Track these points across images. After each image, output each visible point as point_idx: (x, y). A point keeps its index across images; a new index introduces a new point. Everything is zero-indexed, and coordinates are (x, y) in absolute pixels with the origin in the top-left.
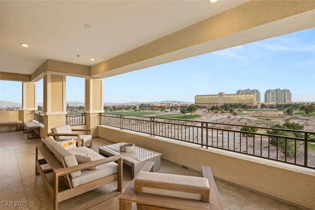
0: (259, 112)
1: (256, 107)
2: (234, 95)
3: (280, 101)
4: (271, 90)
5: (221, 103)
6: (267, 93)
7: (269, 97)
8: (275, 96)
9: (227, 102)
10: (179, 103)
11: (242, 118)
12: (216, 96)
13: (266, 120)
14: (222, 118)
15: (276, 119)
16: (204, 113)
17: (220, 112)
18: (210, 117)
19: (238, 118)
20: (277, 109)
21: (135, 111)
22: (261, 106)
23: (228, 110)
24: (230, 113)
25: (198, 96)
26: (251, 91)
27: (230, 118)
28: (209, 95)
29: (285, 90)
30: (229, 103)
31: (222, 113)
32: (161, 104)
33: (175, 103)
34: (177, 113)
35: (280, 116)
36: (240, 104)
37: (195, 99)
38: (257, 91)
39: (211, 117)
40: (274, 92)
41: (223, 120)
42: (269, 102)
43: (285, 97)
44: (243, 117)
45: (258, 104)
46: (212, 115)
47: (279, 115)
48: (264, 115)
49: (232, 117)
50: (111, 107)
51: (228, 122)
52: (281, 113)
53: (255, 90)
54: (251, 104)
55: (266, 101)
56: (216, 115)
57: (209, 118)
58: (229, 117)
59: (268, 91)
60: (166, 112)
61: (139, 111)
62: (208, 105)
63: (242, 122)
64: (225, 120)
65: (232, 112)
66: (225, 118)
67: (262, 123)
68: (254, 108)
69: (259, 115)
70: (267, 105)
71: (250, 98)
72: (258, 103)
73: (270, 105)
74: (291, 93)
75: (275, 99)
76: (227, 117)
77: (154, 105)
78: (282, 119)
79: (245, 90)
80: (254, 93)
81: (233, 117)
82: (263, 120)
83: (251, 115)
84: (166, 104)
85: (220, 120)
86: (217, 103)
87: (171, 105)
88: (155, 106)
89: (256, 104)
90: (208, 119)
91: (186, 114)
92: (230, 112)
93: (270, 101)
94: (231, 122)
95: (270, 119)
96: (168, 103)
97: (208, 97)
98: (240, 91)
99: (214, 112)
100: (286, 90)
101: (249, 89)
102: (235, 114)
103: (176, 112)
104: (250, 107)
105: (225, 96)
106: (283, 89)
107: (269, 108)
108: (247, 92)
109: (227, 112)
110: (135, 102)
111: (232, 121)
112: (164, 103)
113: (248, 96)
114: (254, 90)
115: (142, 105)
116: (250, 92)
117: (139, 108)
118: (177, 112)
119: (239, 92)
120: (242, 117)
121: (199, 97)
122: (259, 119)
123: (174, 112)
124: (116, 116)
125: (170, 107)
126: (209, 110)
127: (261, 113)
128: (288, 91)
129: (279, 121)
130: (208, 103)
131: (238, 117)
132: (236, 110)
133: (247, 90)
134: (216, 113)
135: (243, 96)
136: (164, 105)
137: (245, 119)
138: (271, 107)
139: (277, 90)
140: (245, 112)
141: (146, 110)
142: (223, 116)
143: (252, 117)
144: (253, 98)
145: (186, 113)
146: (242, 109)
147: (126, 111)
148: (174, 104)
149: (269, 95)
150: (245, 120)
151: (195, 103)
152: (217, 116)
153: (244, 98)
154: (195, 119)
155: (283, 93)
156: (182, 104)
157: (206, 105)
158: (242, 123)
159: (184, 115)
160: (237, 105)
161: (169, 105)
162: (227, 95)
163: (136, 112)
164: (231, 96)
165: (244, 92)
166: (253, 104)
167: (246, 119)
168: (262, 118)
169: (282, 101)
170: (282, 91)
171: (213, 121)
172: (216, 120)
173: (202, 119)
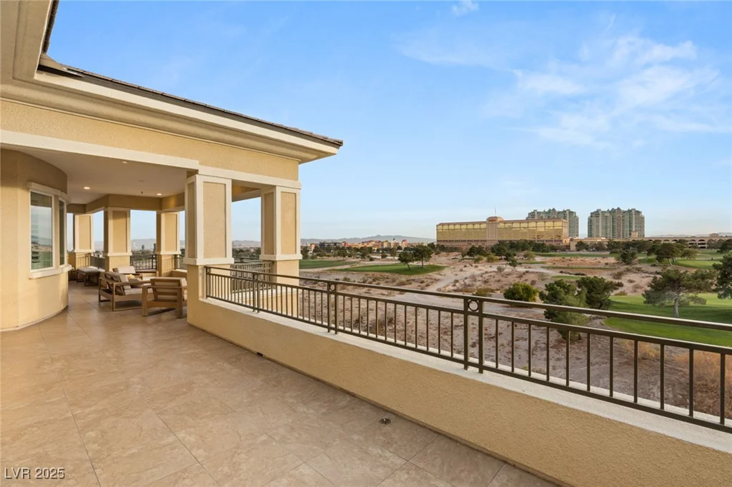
1: (568, 247)
2: (520, 222)
3: (621, 234)
5: (492, 239)
6: (593, 218)
7: (598, 227)
8: (610, 224)
9: (506, 237)
10: (404, 241)
11: (527, 272)
12: (483, 226)
13: (576, 274)
14: (486, 272)
16: (451, 262)
17: (485, 259)
18: (462, 271)
19: (519, 272)
20: (608, 252)
21: (303, 258)
22: (577, 246)
23: (503, 255)
24: (505, 262)
25: (443, 225)
27: (502, 272)
29: (630, 211)
30: (509, 239)
31: (490, 260)
32: (363, 243)
33: (396, 241)
35: (607, 267)
36: (531, 242)
37: (437, 232)
38: (571, 213)
39: (464, 269)
40: (608, 215)
41: (487, 275)
43: (630, 226)
44: (530, 270)
45: (571, 243)
46: (465, 266)
47: (607, 264)
48: (576, 264)
49: (506, 270)
50: (252, 250)
51: (497, 279)
52: (613, 259)
53: (567, 212)
54: (557, 243)
55: (590, 235)
56: (474, 265)
57: (460, 273)
58: (500, 270)
59: (595, 214)
60: (371, 260)
61: (313, 258)
62: (466, 244)
64: (491, 276)
65: (510, 260)
66: (491, 272)
68: (563, 250)
69: (566, 266)
70: (589, 244)
71: (555, 228)
72: (571, 240)
73: (595, 244)
74: (643, 218)
75: (609, 230)
76: (497, 270)
77: (349, 245)
78: (610, 272)
79: (547, 210)
80: (565, 217)
81: (508, 269)
82: (570, 274)
83: (549, 265)
84: (376, 242)
85: (482, 276)
86: (485, 241)
87: (385, 246)
88: (350, 248)
89: (566, 241)
90: (456, 275)
91: (411, 263)
92: (505, 259)
93: (599, 235)
94: (503, 279)
95: (584, 273)
96: (379, 242)
97: (464, 227)
98: (536, 213)
99: (473, 259)
100: (633, 212)
102: (514, 264)
103: (391, 260)
104: (554, 249)
105: (501, 225)
107: (592, 251)
108: (550, 215)
112: (370, 241)
113: (549, 223)
114: (564, 212)
115: (322, 245)
116: (555, 216)
117: (314, 251)
119: (532, 216)
120: (528, 270)
121: (446, 227)
122: (561, 272)
125: (383, 250)
126: (463, 256)
127: (571, 260)
128: (638, 213)
130: (465, 241)
131: (520, 269)
134: (476, 261)
135: (540, 224)
136: (370, 245)
137: (533, 272)
138: (598, 248)
139: (613, 212)
140: (538, 259)
141: (329, 256)
142: (491, 267)
143: (548, 268)
144: (561, 228)
146: (533, 253)
148: (392, 242)
149: (598, 222)
151: (438, 241)
152: (477, 267)
153: (543, 229)
154: (430, 274)
155: (627, 218)
156: (411, 243)
157: (461, 243)
159: (406, 266)
161: (382, 245)
162: (505, 222)
163: (307, 260)
164: (514, 225)
165: (543, 216)
166: (561, 241)
167: (536, 273)
168: (571, 271)
169: (625, 235)
171: (466, 278)
172: (473, 278)
173: (445, 275)
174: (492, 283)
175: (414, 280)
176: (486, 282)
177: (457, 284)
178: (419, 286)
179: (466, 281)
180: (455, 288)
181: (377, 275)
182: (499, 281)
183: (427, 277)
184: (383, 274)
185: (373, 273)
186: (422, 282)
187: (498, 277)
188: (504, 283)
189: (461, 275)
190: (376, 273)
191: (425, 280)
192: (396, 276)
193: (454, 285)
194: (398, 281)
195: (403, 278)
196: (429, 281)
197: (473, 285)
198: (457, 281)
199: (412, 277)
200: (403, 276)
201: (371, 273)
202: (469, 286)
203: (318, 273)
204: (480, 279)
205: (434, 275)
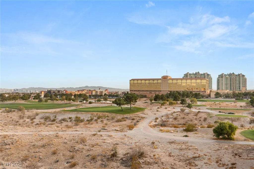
0: (217, 103)
1: (209, 95)
2: (181, 79)
3: (235, 88)
4: (225, 75)
5: (165, 90)
6: (219, 78)
7: (222, 83)
8: (229, 82)
9: (174, 89)
10: (106, 90)
11: (199, 112)
12: (159, 81)
13: (229, 113)
14: (174, 112)
15: (240, 113)
16: (145, 104)
17: (168, 103)
18: (157, 111)
19: (194, 112)
20: (235, 99)
21: (39, 102)
22: (215, 95)
23: (179, 101)
24: (182, 105)
25: (134, 80)
26: (201, 75)
27: (184, 112)
28: (149, 80)
29: (239, 75)
30: (176, 90)
31: (171, 104)
32: (78, 91)
33: (101, 90)
34: (107, 105)
35: (243, 108)
36: (191, 92)
37: (130, 85)
38: (208, 75)
39: (159, 110)
40: (228, 76)
41: (175, 114)
42: (222, 89)
43: (239, 84)
44: (201, 111)
45: (211, 93)
46: (158, 108)
47: (241, 106)
48: (224, 106)
49: (186, 111)
51: (183, 117)
52: (243, 104)
53: (206, 74)
54: (203, 93)
55: (218, 88)
56: (163, 107)
57: (157, 113)
58: (182, 111)
59: (221, 76)
60: (90, 103)
62: (148, 93)
63: (200, 117)
64: (178, 114)
65: (185, 104)
66: (177, 112)
67: (226, 119)
68: (207, 97)
69: (219, 108)
70: (222, 94)
71: (202, 84)
72: (211, 91)
73: (225, 94)
74: (246, 79)
75: (229, 86)
76: (180, 111)
77: (69, 92)
78: (247, 112)
79: (194, 73)
80: (205, 77)
81: (187, 110)
82: (226, 113)
83: (208, 107)
84: (87, 91)
85: (172, 115)
86: (161, 91)
87: (94, 93)
88: (71, 95)
89: (208, 92)
90: (155, 114)
91: (122, 106)
92: (181, 103)
93: (224, 89)
94: (186, 117)
95: (233, 112)
96: (90, 90)
97: (147, 82)
98: (188, 74)
99: (160, 103)
100: (241, 75)
101: (198, 72)
102: (189, 106)
103: (104, 103)
104: (203, 97)
105: (170, 81)
106: (237, 74)
107: (224, 98)
108: (197, 76)
109: (177, 103)
110: (36, 88)
111: (188, 115)
112: (83, 90)
113: (199, 81)
114: (204, 74)
115: (49, 92)
116: (200, 77)
117: (45, 96)
118: (108, 103)
119: (187, 76)
120: (199, 110)
121: (136, 82)
122: (220, 112)
123: (102, 103)
124: (6, 110)
125: (93, 96)
126: (151, 101)
127: (220, 104)
128: (243, 76)
129: (244, 115)
130: (148, 91)
131: (194, 110)
132: (188, 101)
133: (196, 73)
134: (163, 104)
135: (194, 81)
136: (84, 92)
137: (203, 112)
138: (227, 96)
139: (230, 75)
140: (199, 103)
142: (174, 108)
143: (211, 109)
144: (205, 84)
145: (123, 104)
146: (195, 99)
147: (23, 102)
148: (99, 91)
149: (222, 80)
150: (203, 114)
151: (130, 91)
152: (166, 108)
153: (195, 85)
154: (137, 113)
155: (238, 78)
156: (110, 91)
157: (145, 92)
158: (200, 119)
159: (120, 108)
160: (188, 93)
161: (92, 93)
162: (173, 79)
163: (41, 103)
164: (179, 81)
165: (193, 76)
166: (205, 92)
167: (205, 112)
168: (224, 111)
169: (237, 89)
170: (236, 75)
171: (162, 116)
172: (167, 115)
173: (147, 114)
174: (179, 120)
175: (127, 118)
176: (175, 119)
177: (158, 120)
178: (132, 122)
179: (163, 118)
180: (156, 123)
181: (101, 114)
182: (184, 118)
183: (136, 116)
184: (104, 114)
185: (97, 113)
186: (133, 119)
187: (182, 116)
188: (187, 119)
189: (159, 115)
190: (99, 113)
191: (135, 118)
192: (114, 115)
193: (156, 122)
194: (116, 119)
195: (119, 117)
196: (138, 118)
197: (168, 121)
198: (157, 119)
199: (125, 116)
200: (118, 115)
201: (95, 113)
202: (165, 121)
203: (55, 113)
204: (171, 117)
205: (140, 114)
